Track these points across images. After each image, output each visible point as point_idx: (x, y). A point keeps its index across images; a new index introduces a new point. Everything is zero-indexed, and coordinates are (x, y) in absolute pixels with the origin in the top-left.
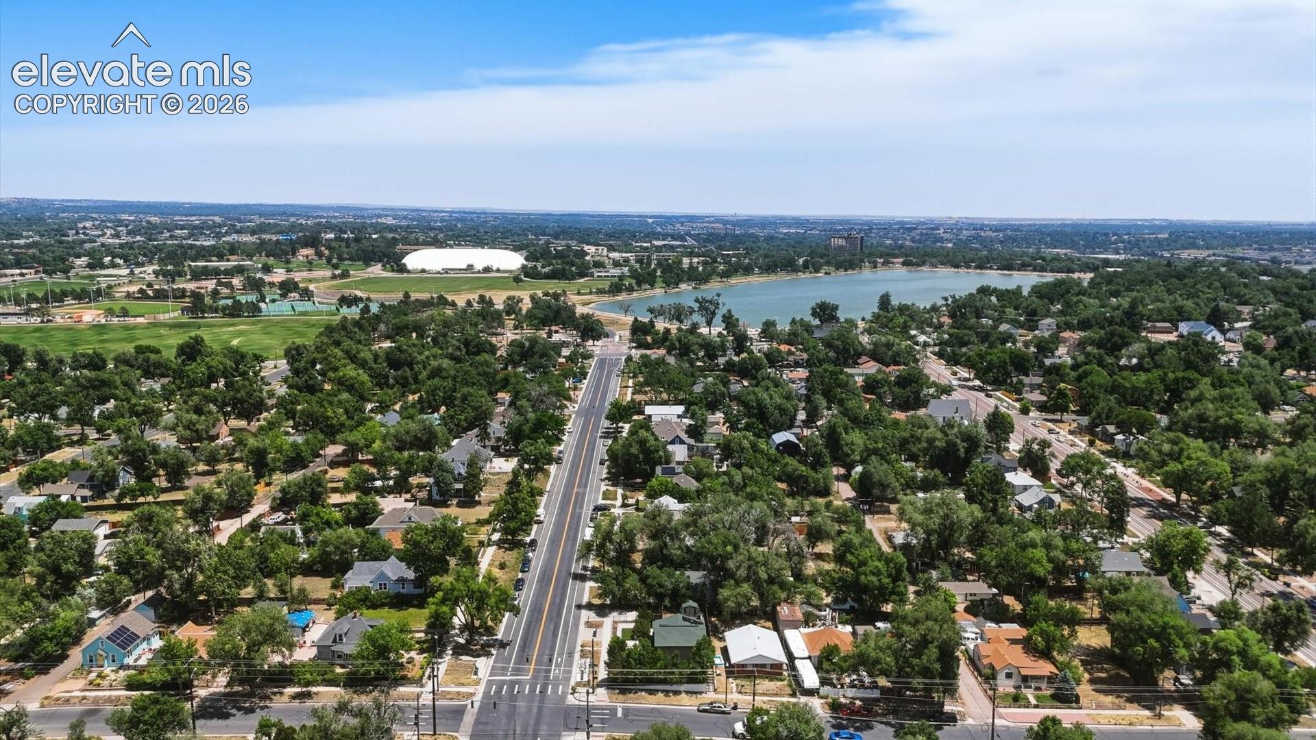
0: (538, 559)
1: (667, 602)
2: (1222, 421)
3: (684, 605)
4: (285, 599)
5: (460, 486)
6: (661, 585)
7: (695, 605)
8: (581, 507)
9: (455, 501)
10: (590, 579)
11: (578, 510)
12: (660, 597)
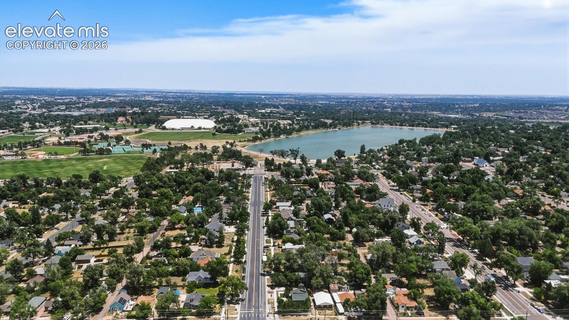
0: (248, 267)
1: (294, 284)
2: (481, 208)
3: (299, 285)
4: (168, 286)
5: (217, 240)
6: (292, 279)
7: (303, 285)
8: (259, 247)
9: (215, 245)
10: (267, 275)
11: (258, 248)
12: (291, 282)
